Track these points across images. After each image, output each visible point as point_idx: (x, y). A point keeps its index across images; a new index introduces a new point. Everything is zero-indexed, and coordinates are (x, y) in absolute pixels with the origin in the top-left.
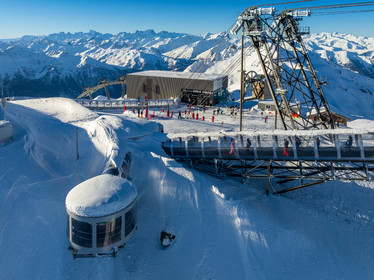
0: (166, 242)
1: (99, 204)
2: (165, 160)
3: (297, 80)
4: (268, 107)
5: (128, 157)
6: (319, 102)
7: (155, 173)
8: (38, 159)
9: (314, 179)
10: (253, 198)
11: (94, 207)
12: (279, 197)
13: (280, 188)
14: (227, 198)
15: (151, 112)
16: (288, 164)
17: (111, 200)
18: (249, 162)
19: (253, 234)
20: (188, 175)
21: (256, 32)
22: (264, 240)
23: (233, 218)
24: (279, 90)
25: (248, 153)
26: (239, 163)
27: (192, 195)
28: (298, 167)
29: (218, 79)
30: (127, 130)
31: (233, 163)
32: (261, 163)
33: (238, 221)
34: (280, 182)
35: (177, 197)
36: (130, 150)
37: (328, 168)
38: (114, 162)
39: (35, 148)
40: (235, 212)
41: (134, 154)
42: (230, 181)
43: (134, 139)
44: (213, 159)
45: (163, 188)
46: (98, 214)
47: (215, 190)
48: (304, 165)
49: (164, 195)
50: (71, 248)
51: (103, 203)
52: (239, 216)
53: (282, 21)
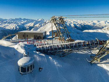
0: (41, 70)
1: (27, 62)
2: (37, 52)
3: (64, 32)
4: (57, 39)
5: (28, 53)
6: (69, 37)
7: (35, 56)
8: (3, 56)
9: (69, 53)
10: (58, 58)
11: (26, 63)
12: (63, 57)
13: (63, 55)
14: (53, 59)
15: (29, 42)
16: (64, 50)
17: (29, 61)
18: (56, 51)
19: (59, 65)
20: (44, 55)
21: (55, 22)
22: (61, 66)
23: (54, 63)
24: (61, 35)
25: (56, 49)
26: (54, 51)
27: (45, 59)
28: (66, 51)
29: (44, 32)
30: (26, 46)
31: (53, 51)
32: (59, 51)
33: (55, 63)
34: (63, 54)
35: (42, 60)
36: (28, 51)
37: (72, 50)
38: (25, 54)
39: (1, 53)
40: (55, 61)
41: (29, 52)
42: (52, 55)
43: (29, 49)
44: (48, 51)
45: (38, 59)
46: (27, 64)
47: (50, 57)
48: (67, 50)
49: (39, 60)
50: (20, 74)
51: (28, 62)
52: (56, 62)
53: (60, 19)
